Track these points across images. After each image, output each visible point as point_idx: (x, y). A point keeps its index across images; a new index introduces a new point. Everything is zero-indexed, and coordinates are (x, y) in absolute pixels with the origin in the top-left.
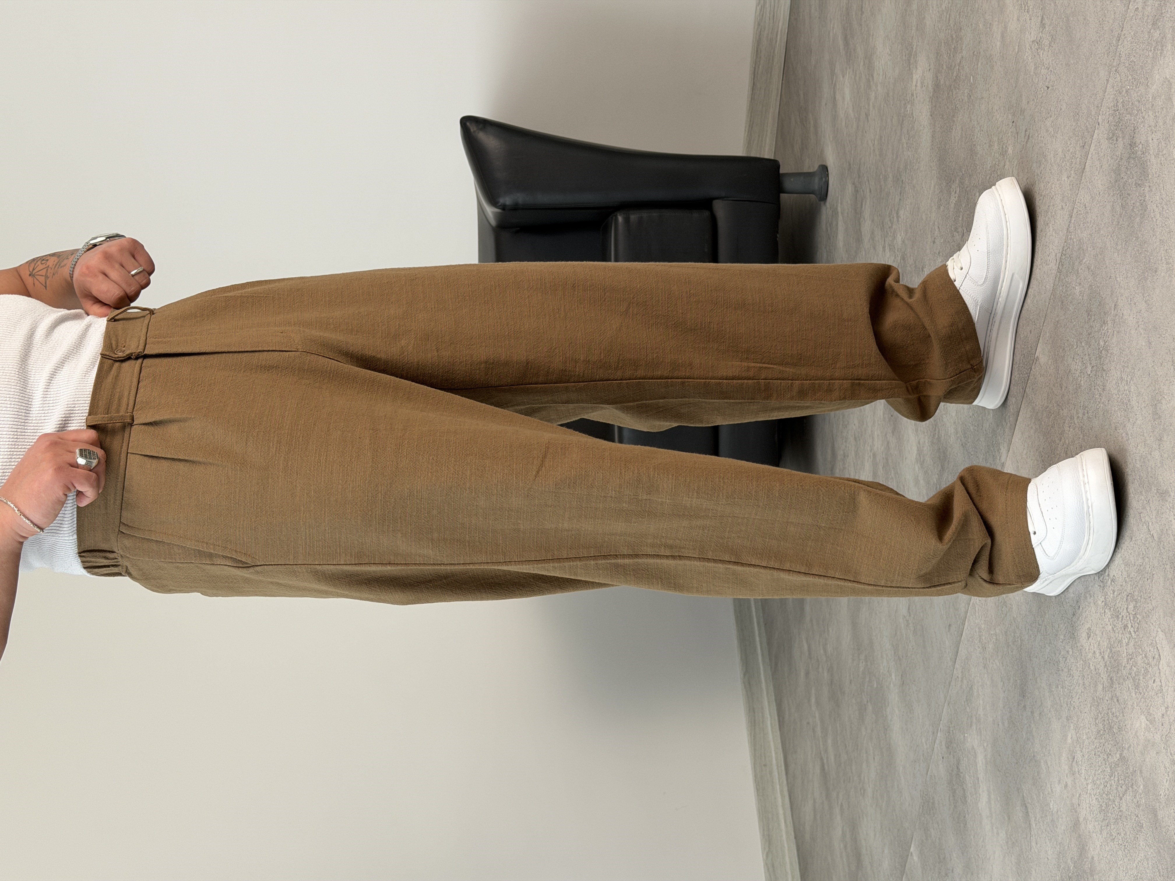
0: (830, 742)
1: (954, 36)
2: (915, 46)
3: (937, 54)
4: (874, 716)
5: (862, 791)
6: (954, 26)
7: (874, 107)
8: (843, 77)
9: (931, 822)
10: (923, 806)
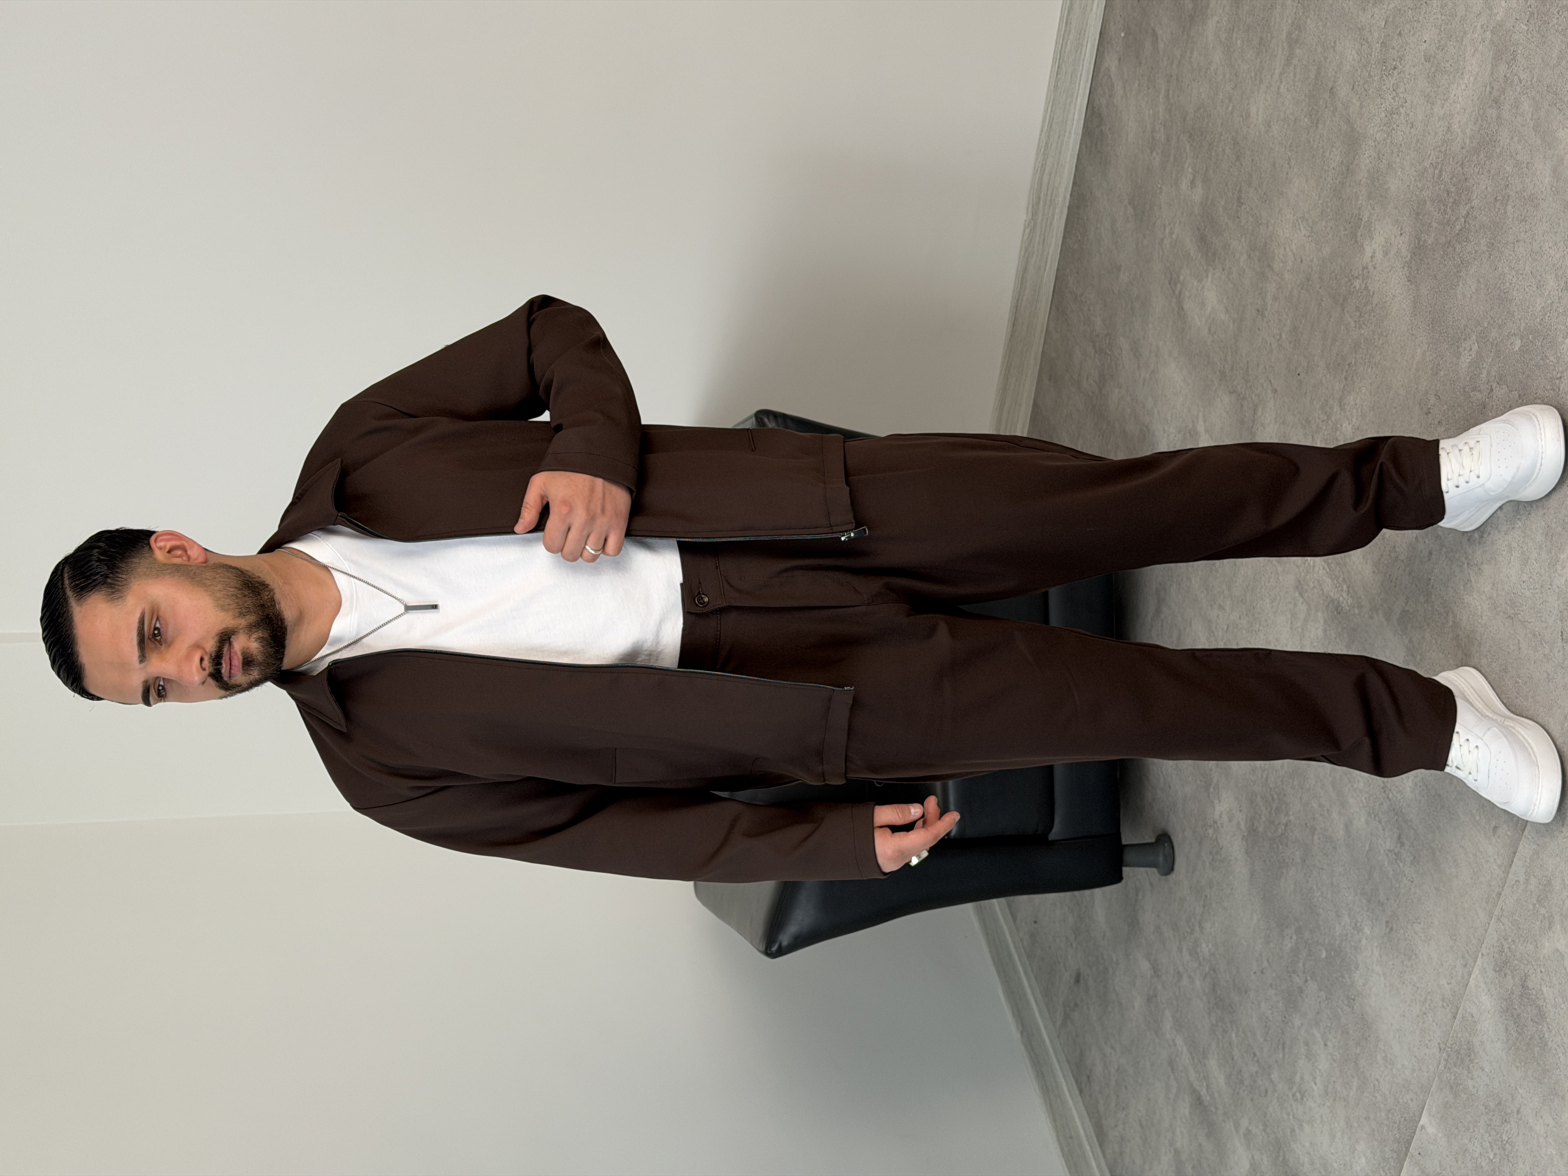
0: (1213, 1063)
1: (1453, 190)
2: (1366, 216)
3: (1418, 214)
4: (1323, 994)
5: (1298, 1095)
6: (1451, 179)
7: (1275, 299)
8: (1200, 281)
9: (1466, 1072)
10: (1446, 1060)
